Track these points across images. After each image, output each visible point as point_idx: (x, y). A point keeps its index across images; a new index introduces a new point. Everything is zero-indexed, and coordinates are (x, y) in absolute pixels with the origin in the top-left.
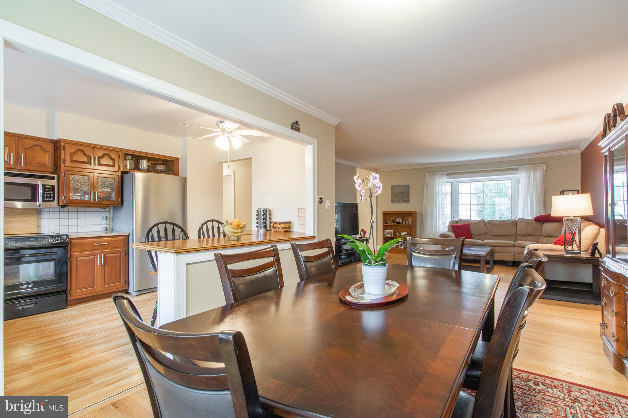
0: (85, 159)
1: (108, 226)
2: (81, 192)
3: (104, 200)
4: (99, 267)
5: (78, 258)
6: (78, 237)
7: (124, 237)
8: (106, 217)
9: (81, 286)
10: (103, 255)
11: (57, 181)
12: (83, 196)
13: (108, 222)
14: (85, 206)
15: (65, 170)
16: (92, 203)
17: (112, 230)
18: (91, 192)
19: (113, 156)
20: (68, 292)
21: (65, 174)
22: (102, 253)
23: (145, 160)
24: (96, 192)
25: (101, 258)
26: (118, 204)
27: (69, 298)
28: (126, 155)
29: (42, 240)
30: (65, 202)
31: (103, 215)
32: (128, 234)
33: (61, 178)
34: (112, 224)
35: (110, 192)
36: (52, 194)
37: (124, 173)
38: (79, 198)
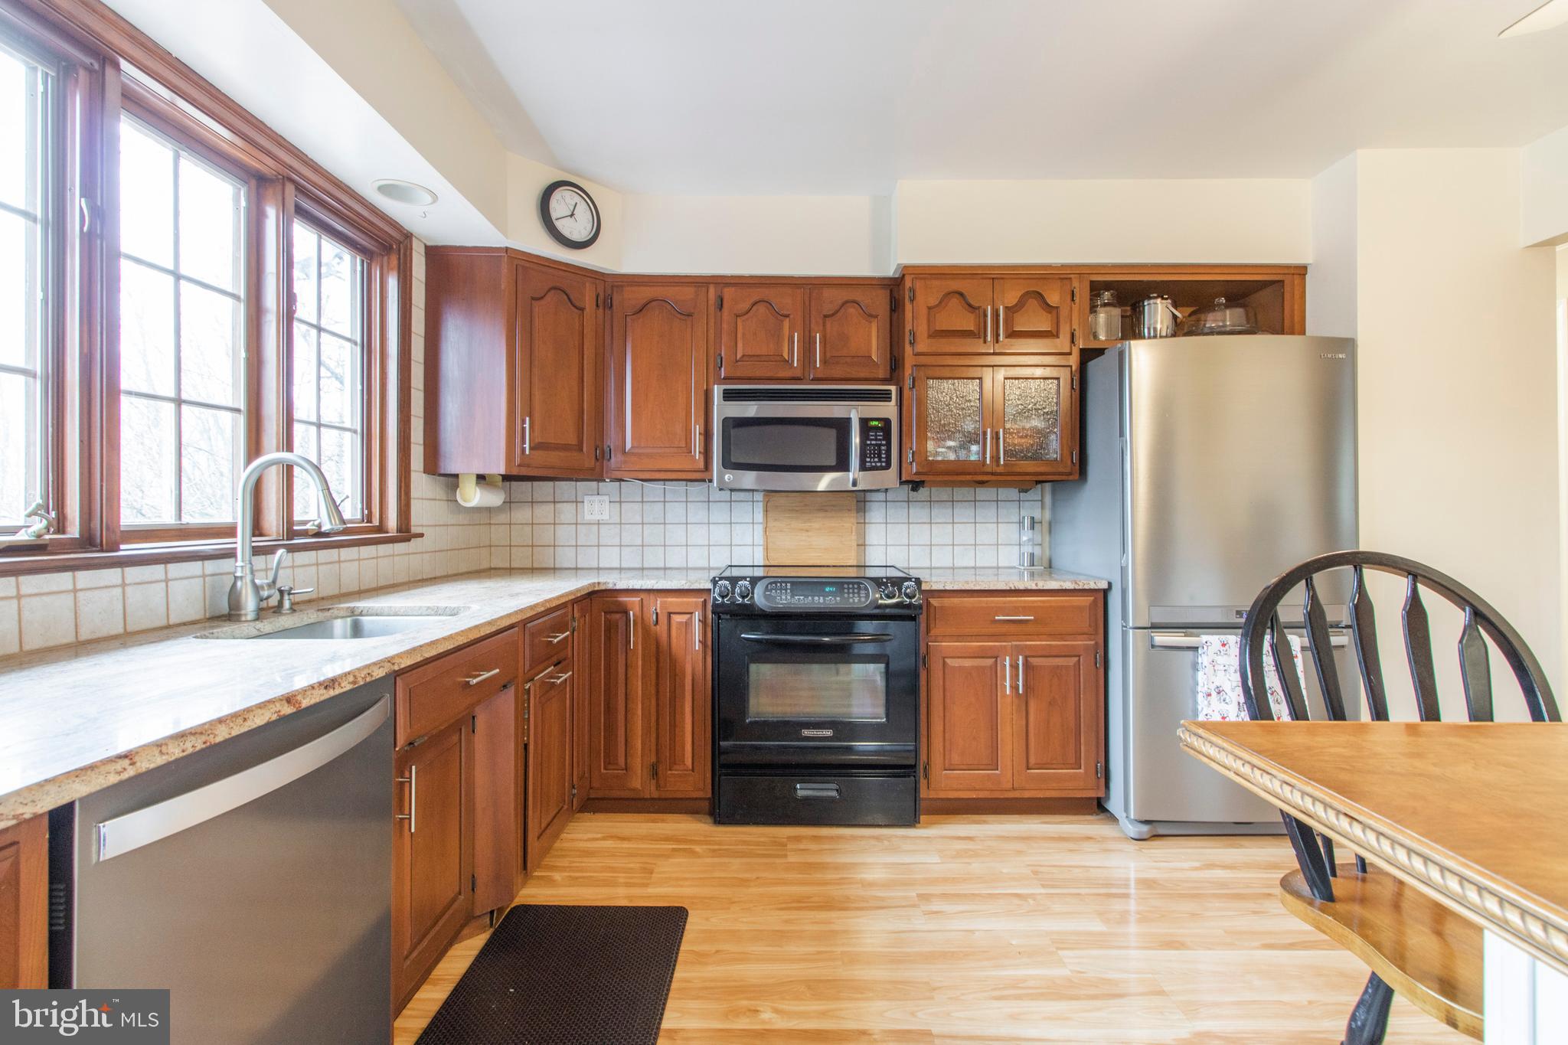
0: (968, 323)
1: (1037, 551)
2: (957, 435)
3: (1026, 458)
4: (1009, 700)
5: (948, 661)
6: (947, 588)
7: (1092, 598)
8: (1033, 518)
9: (956, 758)
10: (1021, 657)
11: (897, 404)
12: (964, 448)
13: (1038, 539)
14: (969, 481)
15: (915, 366)
16: (989, 470)
17: (1050, 567)
18: (985, 433)
19: (1053, 299)
20: (922, 771)
21: (914, 379)
22: (1019, 650)
23: (1163, 299)
24: (1001, 430)
25: (1014, 667)
26: (1070, 474)
27: (923, 793)
28: (1096, 289)
29: (853, 593)
30: (914, 470)
31: (1023, 513)
32: (1104, 585)
33: (906, 392)
34: (1050, 542)
35: (1043, 429)
36: (883, 445)
37: (1088, 355)
38: (952, 457)
